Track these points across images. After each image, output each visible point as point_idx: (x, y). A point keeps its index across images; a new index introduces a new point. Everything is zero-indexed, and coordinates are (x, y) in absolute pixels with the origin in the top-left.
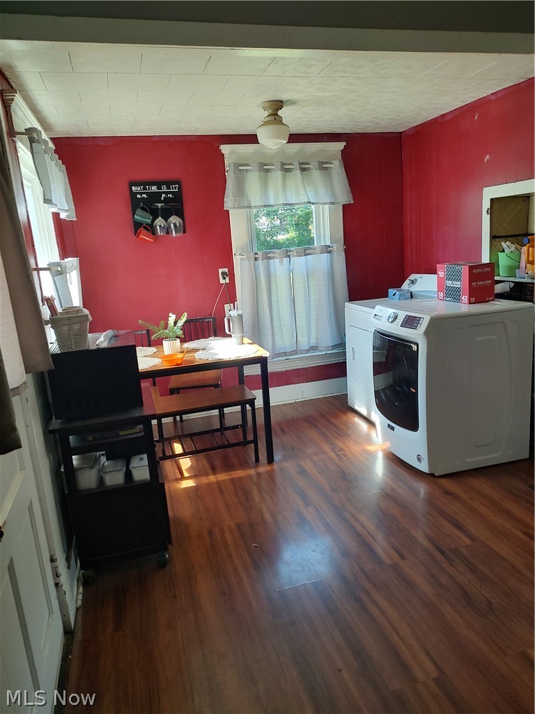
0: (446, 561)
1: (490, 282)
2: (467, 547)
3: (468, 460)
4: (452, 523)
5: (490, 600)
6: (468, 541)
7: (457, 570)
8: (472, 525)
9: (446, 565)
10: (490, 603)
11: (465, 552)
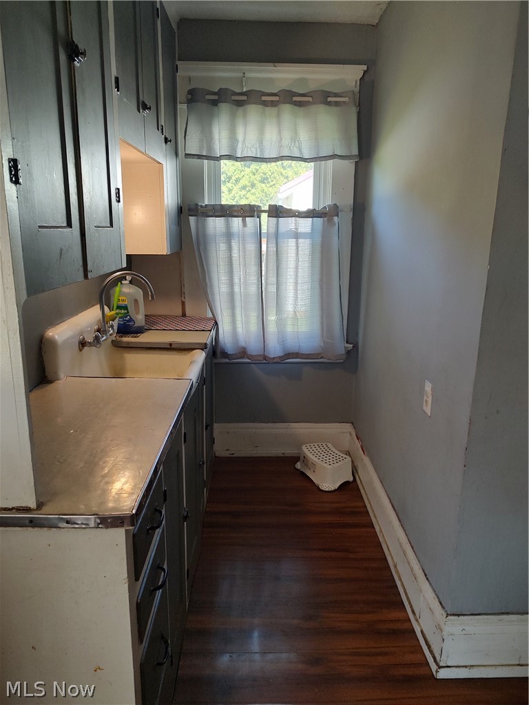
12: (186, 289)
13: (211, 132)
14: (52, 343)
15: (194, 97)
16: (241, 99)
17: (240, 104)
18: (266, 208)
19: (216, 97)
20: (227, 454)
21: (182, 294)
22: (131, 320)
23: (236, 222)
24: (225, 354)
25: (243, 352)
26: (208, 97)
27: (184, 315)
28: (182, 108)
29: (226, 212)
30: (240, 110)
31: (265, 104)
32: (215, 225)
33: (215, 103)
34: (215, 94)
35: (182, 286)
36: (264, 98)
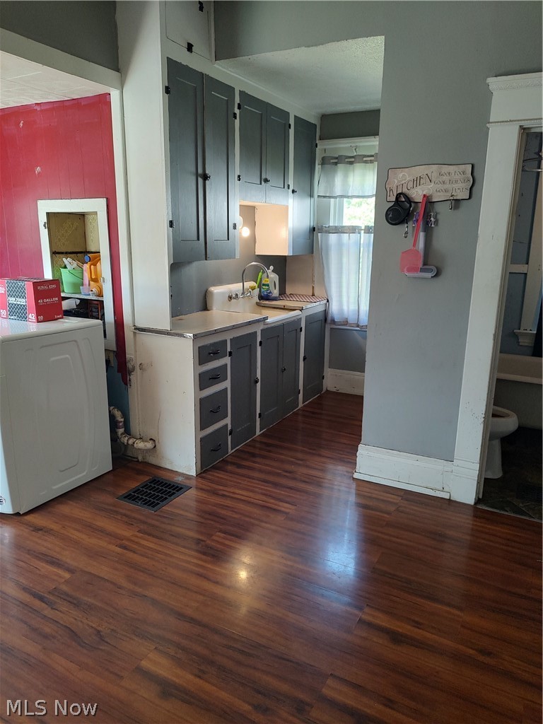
0: (46, 606)
1: (57, 299)
2: (67, 582)
3: (54, 487)
4: (47, 562)
5: (99, 628)
6: (67, 575)
7: (60, 611)
8: (68, 557)
9: (48, 612)
10: (99, 632)
11: (64, 588)
12: (315, 279)
13: (334, 181)
14: (212, 293)
15: (324, 161)
16: (351, 161)
17: (351, 163)
18: (363, 228)
19: (336, 161)
20: (334, 390)
21: (313, 281)
22: (270, 292)
23: (345, 236)
24: (333, 321)
25: (346, 322)
26: (332, 161)
27: (313, 295)
28: (318, 167)
29: (339, 230)
30: (351, 166)
31: (366, 162)
32: (333, 238)
33: (336, 164)
34: (337, 158)
35: (313, 276)
36: (365, 159)
